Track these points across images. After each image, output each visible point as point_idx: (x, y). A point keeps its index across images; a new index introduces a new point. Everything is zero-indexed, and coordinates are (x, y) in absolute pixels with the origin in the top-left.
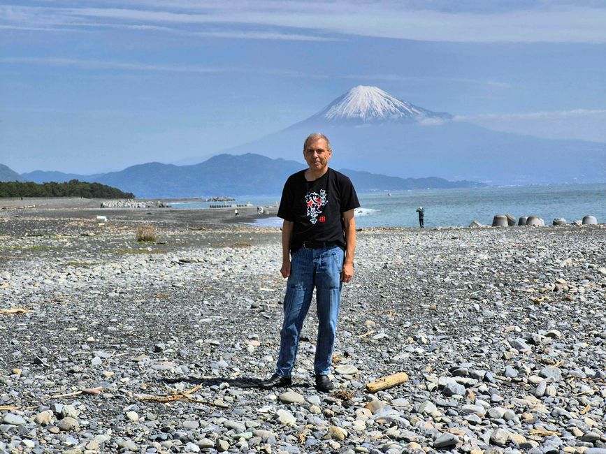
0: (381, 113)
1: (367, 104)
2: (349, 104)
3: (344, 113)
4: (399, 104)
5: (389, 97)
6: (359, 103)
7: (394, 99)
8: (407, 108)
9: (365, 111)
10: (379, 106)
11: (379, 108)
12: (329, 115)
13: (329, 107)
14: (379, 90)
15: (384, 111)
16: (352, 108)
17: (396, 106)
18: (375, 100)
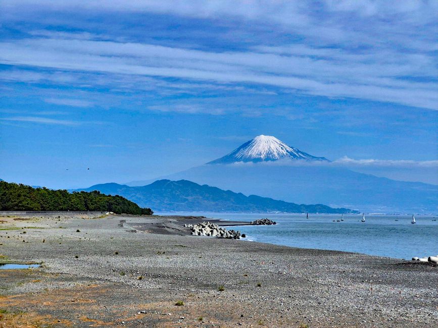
0: (276, 155)
1: (266, 149)
2: (253, 148)
3: (249, 154)
4: (290, 149)
5: (282, 144)
6: (260, 148)
7: (286, 146)
8: (295, 153)
9: (265, 153)
10: (275, 151)
11: (275, 152)
12: (238, 155)
13: (239, 149)
14: (275, 139)
15: (278, 154)
16: (255, 151)
17: (287, 151)
18: (273, 146)
